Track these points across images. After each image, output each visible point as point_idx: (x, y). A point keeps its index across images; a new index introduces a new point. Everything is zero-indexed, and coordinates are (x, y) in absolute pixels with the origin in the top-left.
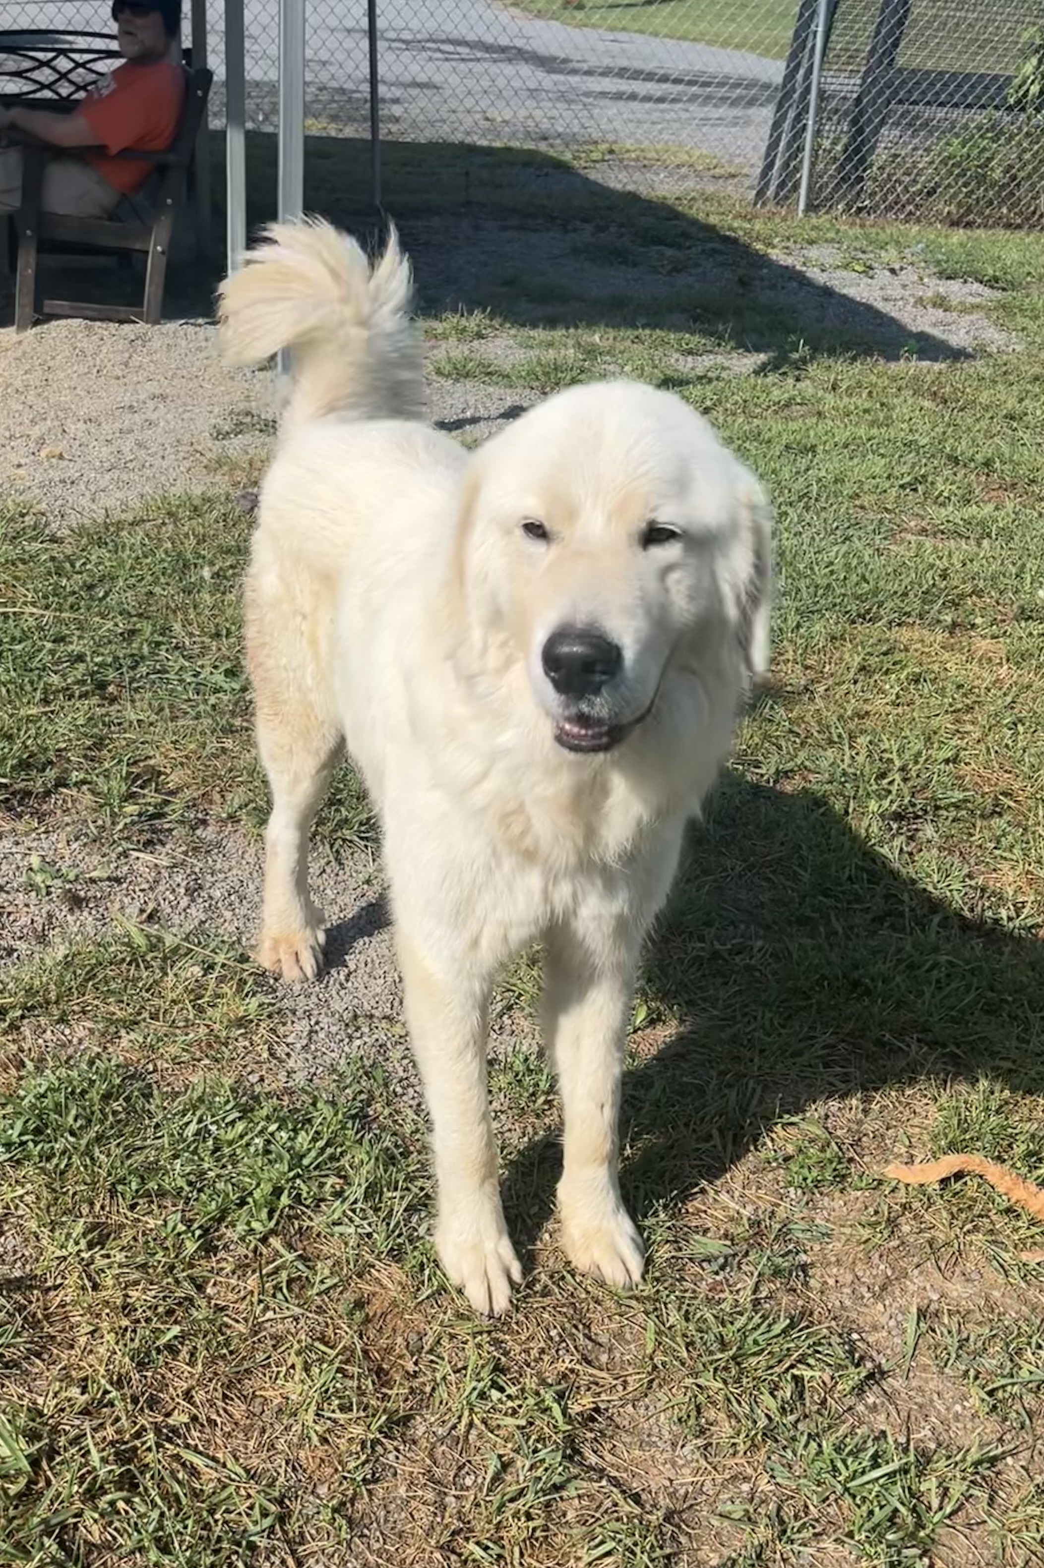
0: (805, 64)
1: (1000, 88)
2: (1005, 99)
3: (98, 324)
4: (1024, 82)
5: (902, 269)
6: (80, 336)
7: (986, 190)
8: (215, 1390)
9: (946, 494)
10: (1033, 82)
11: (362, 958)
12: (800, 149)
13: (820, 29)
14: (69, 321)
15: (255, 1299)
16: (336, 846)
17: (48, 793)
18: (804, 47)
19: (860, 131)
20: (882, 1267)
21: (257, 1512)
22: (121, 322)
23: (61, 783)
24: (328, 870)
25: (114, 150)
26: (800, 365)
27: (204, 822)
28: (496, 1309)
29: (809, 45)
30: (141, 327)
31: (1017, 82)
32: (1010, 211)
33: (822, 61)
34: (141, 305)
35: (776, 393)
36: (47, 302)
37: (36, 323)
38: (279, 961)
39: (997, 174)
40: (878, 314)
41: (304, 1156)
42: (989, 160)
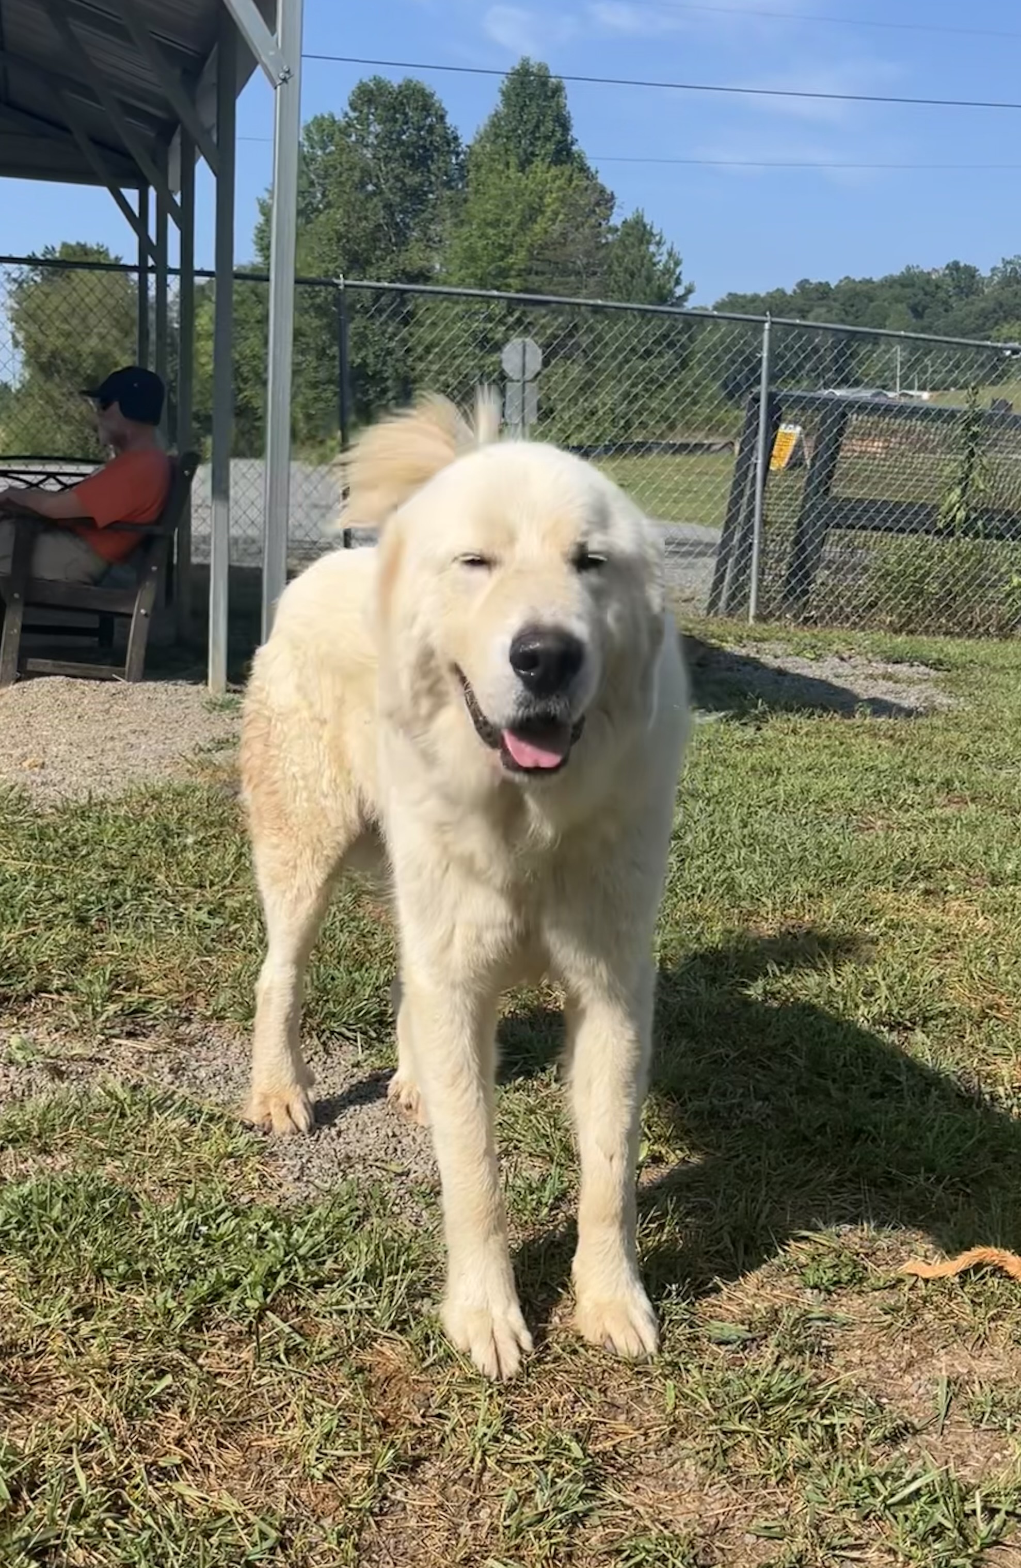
0: (748, 492)
1: (929, 514)
2: (934, 523)
3: (80, 681)
4: (951, 509)
5: (850, 657)
6: (61, 690)
7: (923, 603)
8: (208, 1437)
9: (909, 802)
10: (959, 509)
11: (353, 1122)
12: (747, 566)
13: (760, 462)
14: (52, 678)
15: (250, 1366)
16: (324, 1038)
17: (28, 999)
18: (747, 476)
19: (803, 549)
20: (907, 1347)
21: (256, 1537)
22: (103, 680)
23: (41, 989)
24: (316, 1058)
25: (101, 523)
26: (761, 719)
27: (188, 1020)
28: (506, 1373)
29: (751, 475)
30: (122, 684)
31: (944, 508)
32: (948, 621)
33: (763, 491)
34: (123, 664)
35: (738, 735)
36: (30, 660)
37: (18, 680)
38: (269, 1114)
39: (934, 587)
40: (830, 686)
41: (300, 1247)
42: (924, 576)
